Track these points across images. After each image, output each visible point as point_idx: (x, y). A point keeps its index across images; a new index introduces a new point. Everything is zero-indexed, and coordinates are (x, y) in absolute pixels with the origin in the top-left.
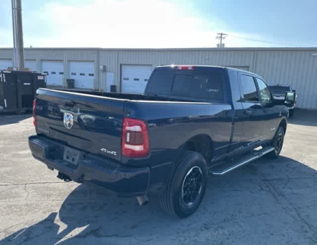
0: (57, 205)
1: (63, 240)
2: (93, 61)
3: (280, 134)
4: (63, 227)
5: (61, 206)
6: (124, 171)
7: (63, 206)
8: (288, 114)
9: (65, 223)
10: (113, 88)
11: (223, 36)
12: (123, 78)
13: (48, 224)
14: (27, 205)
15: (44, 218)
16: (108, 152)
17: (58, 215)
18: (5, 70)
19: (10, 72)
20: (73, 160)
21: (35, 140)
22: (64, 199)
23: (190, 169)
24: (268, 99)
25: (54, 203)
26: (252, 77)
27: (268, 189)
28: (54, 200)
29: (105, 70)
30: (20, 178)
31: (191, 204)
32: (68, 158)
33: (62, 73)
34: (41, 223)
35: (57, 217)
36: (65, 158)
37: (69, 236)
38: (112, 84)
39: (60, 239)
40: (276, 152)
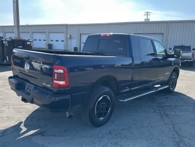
0: (25, 118)
1: (22, 137)
2: (64, 32)
3: (174, 77)
4: (24, 129)
5: (26, 118)
6: (54, 96)
7: (27, 119)
8: (180, 65)
9: (26, 127)
10: (76, 49)
11: (149, 14)
12: (81, 42)
13: (17, 128)
14: (7, 117)
15: (15, 125)
16: (47, 85)
17: (23, 123)
18: (8, 39)
19: (10, 40)
20: (30, 90)
21: (12, 79)
22: (29, 114)
23: (101, 96)
24: (164, 54)
25: (23, 116)
26: (150, 40)
27: (159, 112)
28: (23, 115)
29: (71, 38)
30: (7, 102)
31: (102, 118)
32: (27, 89)
33: (45, 40)
34: (13, 127)
35: (23, 124)
36: (26, 89)
37: (26, 135)
38: (75, 46)
39: (21, 136)
40: (171, 89)
